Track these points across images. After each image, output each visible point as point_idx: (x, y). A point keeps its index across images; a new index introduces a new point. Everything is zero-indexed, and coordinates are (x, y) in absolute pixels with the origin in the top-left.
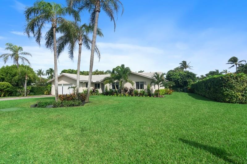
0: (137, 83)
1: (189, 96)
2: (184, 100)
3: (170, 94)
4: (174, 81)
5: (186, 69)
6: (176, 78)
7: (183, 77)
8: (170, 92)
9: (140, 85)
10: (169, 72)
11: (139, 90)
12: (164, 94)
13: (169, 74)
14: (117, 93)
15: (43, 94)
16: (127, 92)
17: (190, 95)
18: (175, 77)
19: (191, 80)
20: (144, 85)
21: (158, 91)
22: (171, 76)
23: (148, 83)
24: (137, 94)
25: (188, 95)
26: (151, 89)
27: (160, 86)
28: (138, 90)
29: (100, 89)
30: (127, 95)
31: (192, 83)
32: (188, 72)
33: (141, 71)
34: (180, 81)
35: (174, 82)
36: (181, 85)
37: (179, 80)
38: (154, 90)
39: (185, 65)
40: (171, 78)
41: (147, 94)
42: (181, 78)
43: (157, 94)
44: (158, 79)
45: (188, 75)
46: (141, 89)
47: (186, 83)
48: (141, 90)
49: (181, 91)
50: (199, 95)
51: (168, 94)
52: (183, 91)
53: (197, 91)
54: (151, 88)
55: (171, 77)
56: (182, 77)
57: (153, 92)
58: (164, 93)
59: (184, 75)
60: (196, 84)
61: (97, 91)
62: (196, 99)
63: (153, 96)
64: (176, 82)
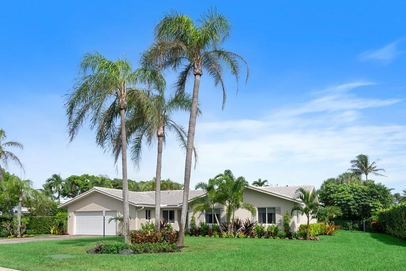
0: (262, 211)
1: (372, 239)
2: (362, 245)
3: (330, 234)
4: (339, 205)
5: (367, 174)
6: (342, 198)
7: (359, 196)
8: (330, 230)
9: (267, 215)
10: (326, 183)
11: (266, 226)
12: (317, 235)
13: (327, 188)
14: (219, 231)
15: (47, 233)
16: (240, 229)
17: (374, 237)
18: (341, 196)
19: (379, 204)
20: (276, 215)
21: (307, 227)
22: (332, 192)
23: (286, 209)
24: (261, 234)
25: (370, 238)
26: (290, 224)
27: (310, 218)
28: (263, 225)
29: (176, 222)
30: (242, 235)
31: (381, 210)
32: (372, 185)
33: (260, 180)
34: (353, 205)
35: (339, 208)
36: (355, 216)
37: (349, 203)
38: (298, 226)
39: (366, 165)
40: (331, 199)
41: (284, 234)
42: (355, 199)
43: (304, 234)
44: (307, 203)
45: (371, 192)
46: (270, 222)
47: (366, 211)
48: (271, 225)
49: (354, 228)
50: (396, 236)
51: (326, 234)
52: (361, 229)
53: (391, 229)
54: (292, 221)
55: (332, 196)
56: (356, 197)
57: (296, 230)
58: (317, 233)
59: (363, 191)
60: (389, 212)
61: (168, 227)
62: (386, 243)
63: (297, 238)
64: (344, 206)
